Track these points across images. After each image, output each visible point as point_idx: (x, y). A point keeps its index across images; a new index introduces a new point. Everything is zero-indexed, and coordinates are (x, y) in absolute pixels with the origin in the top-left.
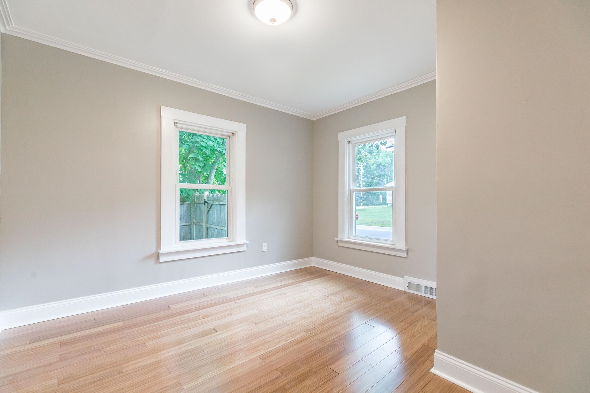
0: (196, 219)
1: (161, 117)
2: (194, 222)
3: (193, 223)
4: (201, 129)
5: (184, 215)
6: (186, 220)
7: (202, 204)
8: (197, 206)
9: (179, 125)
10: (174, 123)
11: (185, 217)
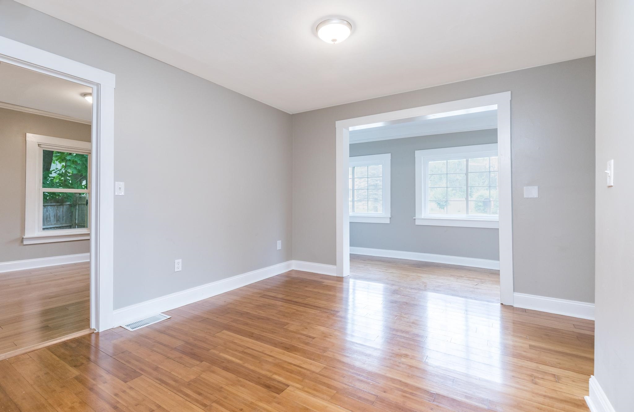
0: (78, 220)
1: (26, 141)
2: (76, 223)
3: (74, 224)
4: (64, 149)
5: (64, 216)
6: (66, 221)
7: (84, 204)
8: (78, 207)
9: (42, 146)
10: (38, 144)
11: (64, 218)
